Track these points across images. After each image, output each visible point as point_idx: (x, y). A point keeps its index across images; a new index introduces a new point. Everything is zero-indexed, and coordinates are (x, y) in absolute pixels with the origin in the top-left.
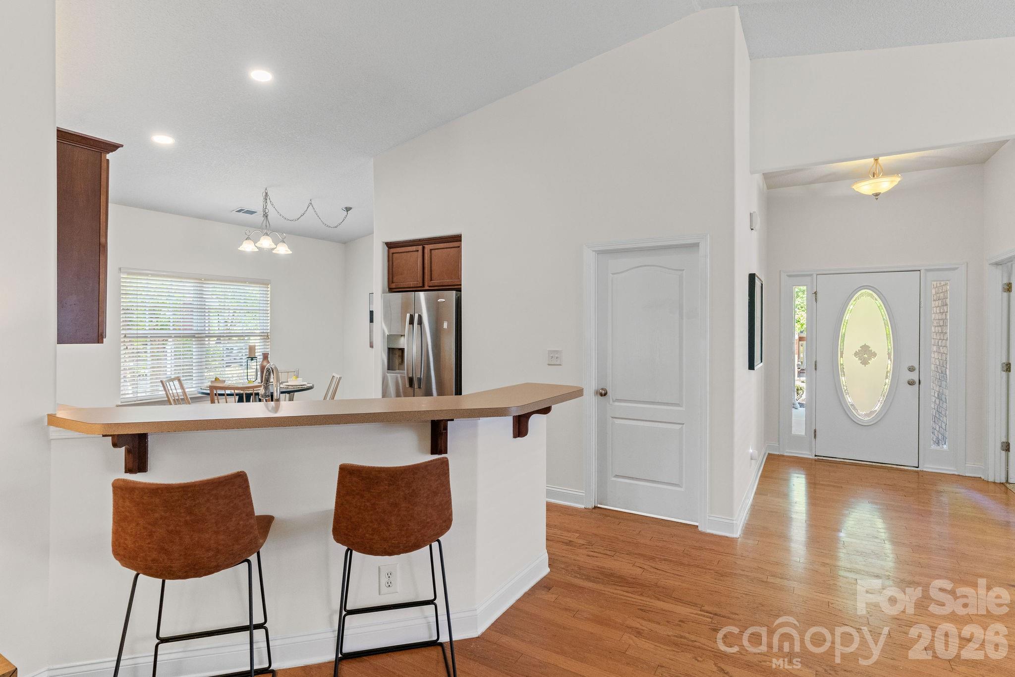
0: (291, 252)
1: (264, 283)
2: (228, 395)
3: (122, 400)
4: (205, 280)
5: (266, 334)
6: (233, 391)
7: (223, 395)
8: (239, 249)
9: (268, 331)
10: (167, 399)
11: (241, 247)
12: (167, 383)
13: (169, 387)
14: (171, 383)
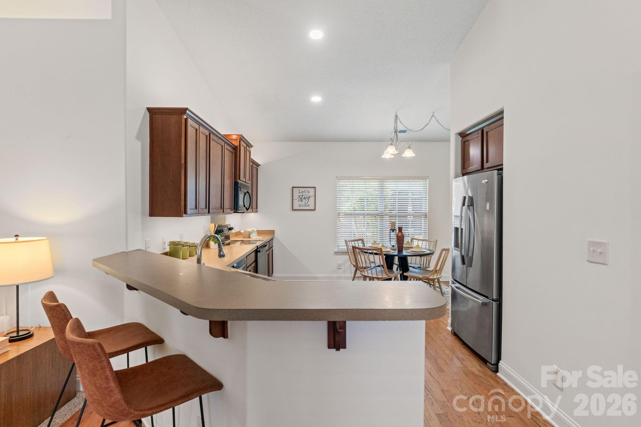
0: (415, 155)
1: (424, 178)
2: (370, 253)
3: (339, 249)
4: (382, 180)
5: (425, 214)
6: (372, 251)
7: (367, 253)
8: (382, 157)
9: (427, 212)
10: (347, 251)
11: (383, 155)
12: (348, 242)
13: (349, 244)
14: (350, 243)
